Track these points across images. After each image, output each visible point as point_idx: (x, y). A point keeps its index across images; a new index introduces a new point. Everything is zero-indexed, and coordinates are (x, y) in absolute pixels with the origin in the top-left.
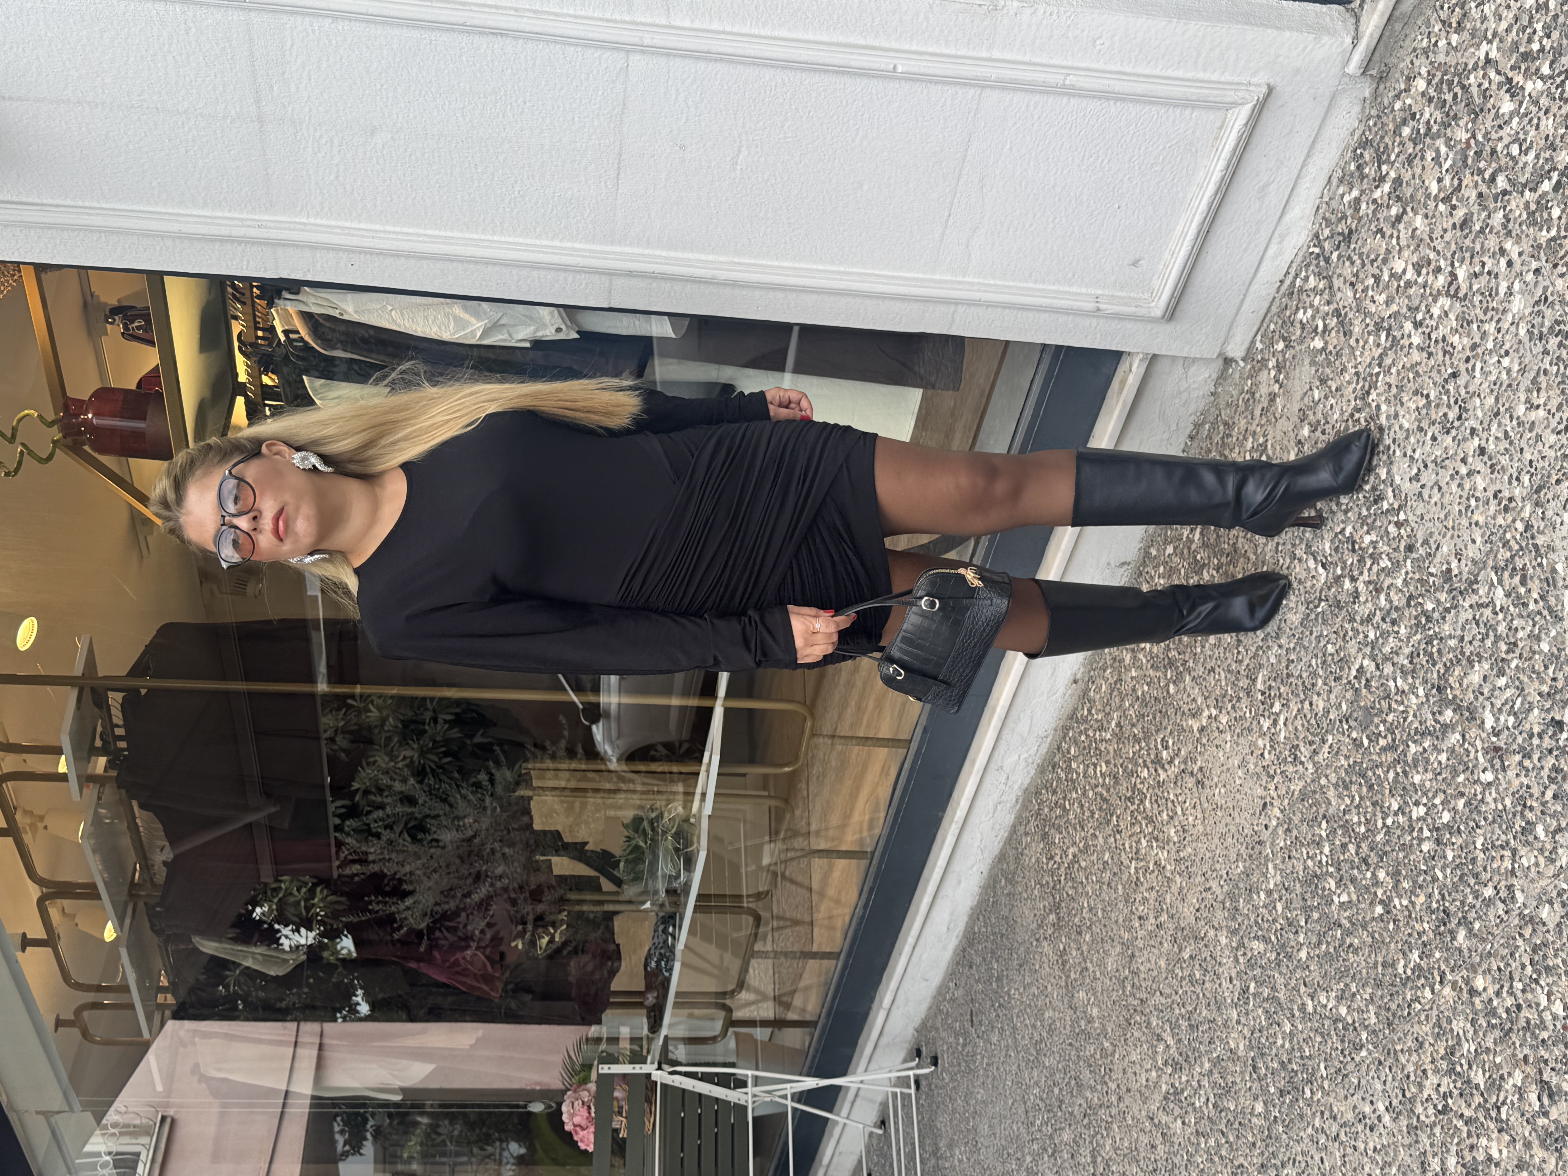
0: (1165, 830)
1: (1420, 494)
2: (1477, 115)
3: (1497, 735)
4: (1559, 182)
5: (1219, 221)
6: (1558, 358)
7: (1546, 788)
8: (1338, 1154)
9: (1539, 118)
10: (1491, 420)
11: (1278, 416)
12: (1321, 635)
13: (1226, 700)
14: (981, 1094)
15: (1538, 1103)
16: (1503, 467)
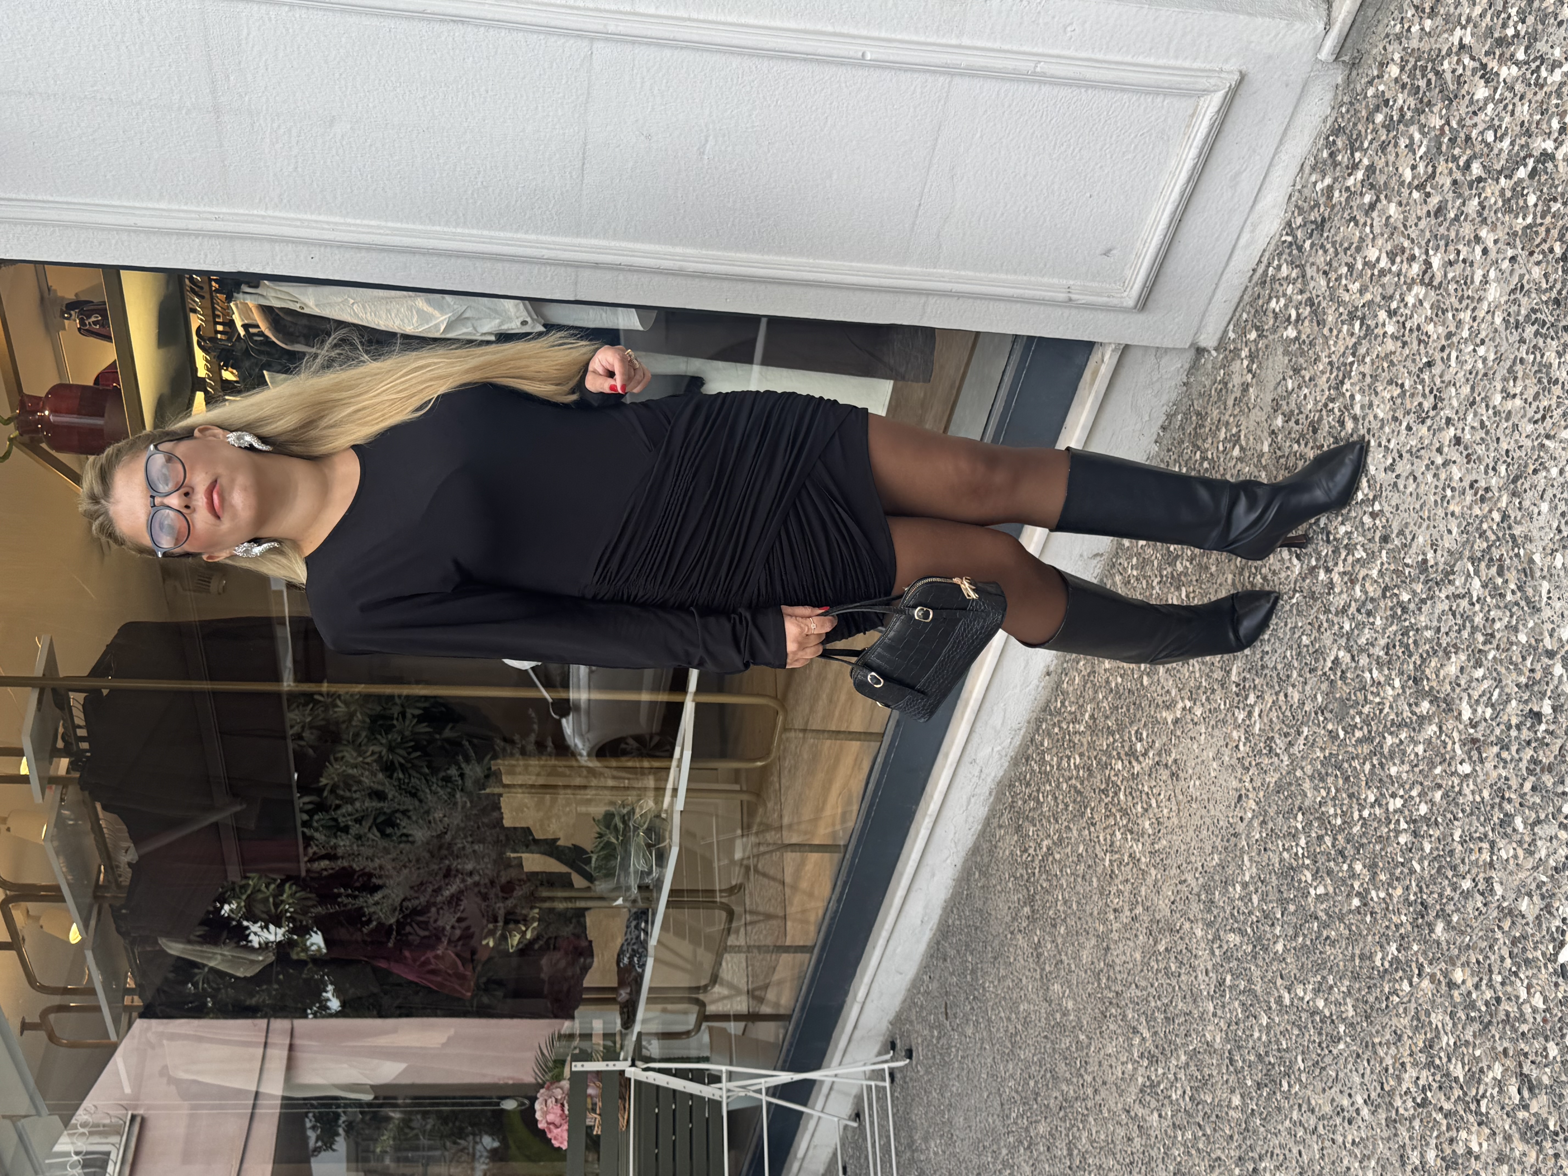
0: (1139, 821)
1: (1395, 484)
2: (1451, 101)
3: (1474, 726)
4: (1534, 169)
5: (1191, 209)
6: (1535, 346)
7: (1524, 780)
8: (1316, 1147)
9: (1514, 104)
10: (1467, 410)
11: (1251, 406)
12: (1295, 627)
13: (1200, 691)
14: (956, 1087)
15: (1518, 1097)
16: (1479, 458)
